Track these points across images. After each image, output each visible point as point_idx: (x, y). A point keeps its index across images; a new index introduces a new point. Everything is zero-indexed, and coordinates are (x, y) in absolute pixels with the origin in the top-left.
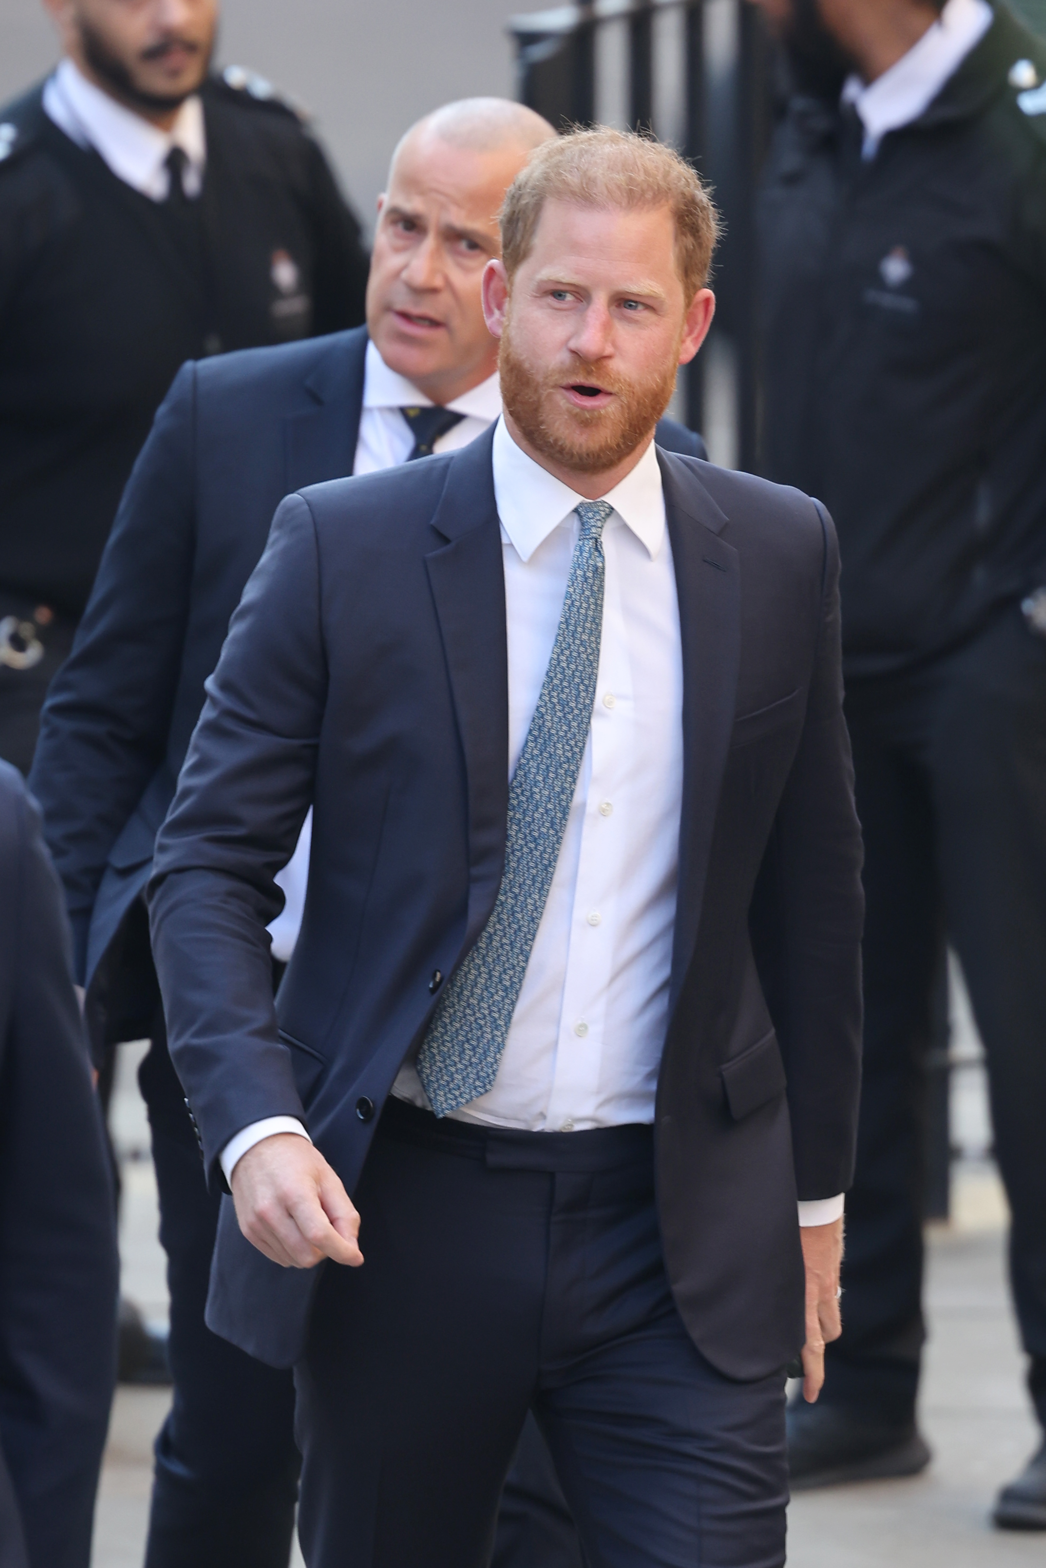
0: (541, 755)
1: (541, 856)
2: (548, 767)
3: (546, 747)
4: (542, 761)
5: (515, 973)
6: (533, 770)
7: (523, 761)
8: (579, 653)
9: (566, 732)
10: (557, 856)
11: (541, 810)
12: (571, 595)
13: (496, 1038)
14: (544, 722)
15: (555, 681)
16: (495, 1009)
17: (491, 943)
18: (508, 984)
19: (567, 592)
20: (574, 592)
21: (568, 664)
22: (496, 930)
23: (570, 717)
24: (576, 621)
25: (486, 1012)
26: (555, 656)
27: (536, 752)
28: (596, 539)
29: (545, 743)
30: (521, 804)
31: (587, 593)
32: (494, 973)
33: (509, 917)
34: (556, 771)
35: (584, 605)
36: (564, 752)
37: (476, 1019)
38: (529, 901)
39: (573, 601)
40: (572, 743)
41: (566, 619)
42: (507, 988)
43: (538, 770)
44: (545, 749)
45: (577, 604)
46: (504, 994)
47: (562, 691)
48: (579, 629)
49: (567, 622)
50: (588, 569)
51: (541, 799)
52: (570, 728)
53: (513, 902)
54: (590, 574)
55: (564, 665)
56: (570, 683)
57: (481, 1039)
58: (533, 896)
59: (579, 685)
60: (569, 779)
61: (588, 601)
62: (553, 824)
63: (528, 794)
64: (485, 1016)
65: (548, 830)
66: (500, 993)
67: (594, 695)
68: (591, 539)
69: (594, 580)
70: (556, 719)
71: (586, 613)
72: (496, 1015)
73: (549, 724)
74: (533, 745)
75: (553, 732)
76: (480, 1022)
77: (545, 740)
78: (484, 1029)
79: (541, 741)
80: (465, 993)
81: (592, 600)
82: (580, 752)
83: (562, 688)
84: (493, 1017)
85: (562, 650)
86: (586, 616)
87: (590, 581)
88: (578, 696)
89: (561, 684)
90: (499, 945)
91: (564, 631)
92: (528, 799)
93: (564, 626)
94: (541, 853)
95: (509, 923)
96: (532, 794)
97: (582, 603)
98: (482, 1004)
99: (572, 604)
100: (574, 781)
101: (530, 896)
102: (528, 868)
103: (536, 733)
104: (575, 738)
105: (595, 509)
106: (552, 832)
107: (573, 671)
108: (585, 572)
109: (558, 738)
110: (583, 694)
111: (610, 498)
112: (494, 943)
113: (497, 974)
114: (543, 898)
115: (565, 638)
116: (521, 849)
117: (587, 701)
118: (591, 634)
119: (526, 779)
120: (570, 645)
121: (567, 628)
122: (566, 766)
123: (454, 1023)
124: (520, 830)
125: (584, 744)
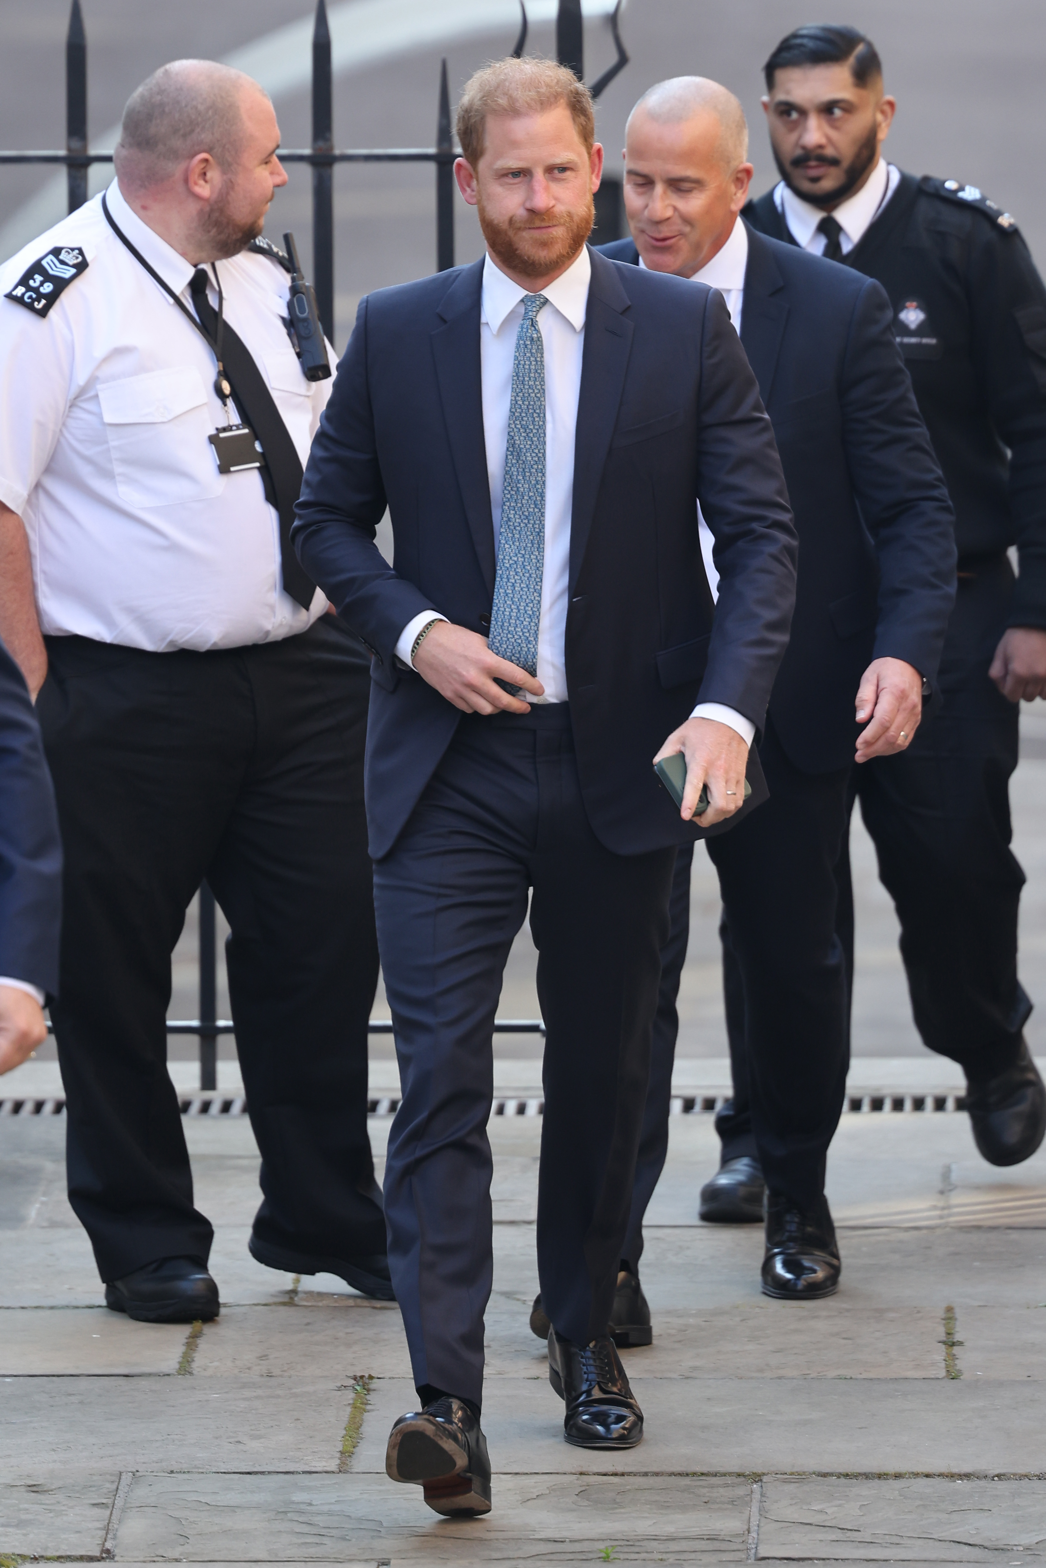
0: (518, 463)
1: (533, 526)
2: (524, 469)
3: (519, 457)
4: (519, 466)
5: (534, 605)
6: (515, 473)
7: (508, 469)
8: (529, 394)
9: (530, 445)
10: (544, 525)
11: (526, 498)
12: (517, 357)
13: (530, 650)
14: (514, 441)
15: (516, 414)
16: (526, 631)
17: (514, 589)
18: (531, 613)
19: (515, 356)
20: (519, 355)
21: (523, 402)
22: (515, 580)
23: (531, 435)
24: (523, 374)
25: (521, 634)
26: (513, 398)
27: (514, 461)
28: (532, 319)
29: (518, 455)
30: (513, 496)
31: (528, 355)
32: (520, 608)
33: (522, 570)
34: (530, 471)
35: (527, 363)
36: (532, 458)
37: (515, 640)
38: (532, 556)
39: (519, 361)
40: (536, 451)
41: (517, 373)
42: (530, 616)
43: (518, 473)
44: (519, 459)
45: (522, 362)
46: (529, 620)
47: (522, 419)
48: (526, 379)
49: (517, 375)
50: (526, 339)
51: (524, 490)
52: (533, 442)
53: (523, 559)
54: (529, 343)
55: (520, 403)
56: (526, 414)
57: (521, 652)
58: (534, 553)
59: (533, 414)
60: (539, 474)
61: (530, 360)
62: (536, 505)
63: (515, 489)
64: (520, 637)
65: (534, 509)
66: (527, 619)
67: (545, 418)
68: (528, 319)
69: (532, 346)
70: (522, 438)
71: (529, 368)
72: (527, 635)
73: (518, 442)
74: (511, 457)
75: (522, 446)
76: (518, 641)
77: (518, 453)
78: (522, 645)
79: (515, 454)
80: (505, 624)
81: (532, 359)
82: (543, 456)
83: (522, 418)
84: (526, 636)
85: (517, 394)
86: (530, 370)
87: (529, 347)
88: (534, 421)
89: (521, 415)
90: (519, 589)
91: (516, 381)
92: (516, 492)
93: (515, 378)
94: (533, 525)
95: (523, 574)
96: (518, 488)
97: (525, 361)
98: (517, 629)
99: (519, 363)
100: (544, 475)
101: (532, 554)
102: (527, 536)
103: (511, 449)
104: (537, 447)
105: (533, 300)
106: (536, 510)
107: (527, 406)
108: (525, 341)
109: (526, 450)
110: (537, 419)
111: (546, 293)
112: (516, 588)
113: (523, 608)
114: (541, 554)
115: (517, 385)
116: (520, 525)
117: (541, 423)
118: (535, 380)
119: (512, 480)
120: (522, 390)
121: (518, 379)
122: (535, 467)
123: (502, 645)
124: (516, 513)
125: (545, 450)
